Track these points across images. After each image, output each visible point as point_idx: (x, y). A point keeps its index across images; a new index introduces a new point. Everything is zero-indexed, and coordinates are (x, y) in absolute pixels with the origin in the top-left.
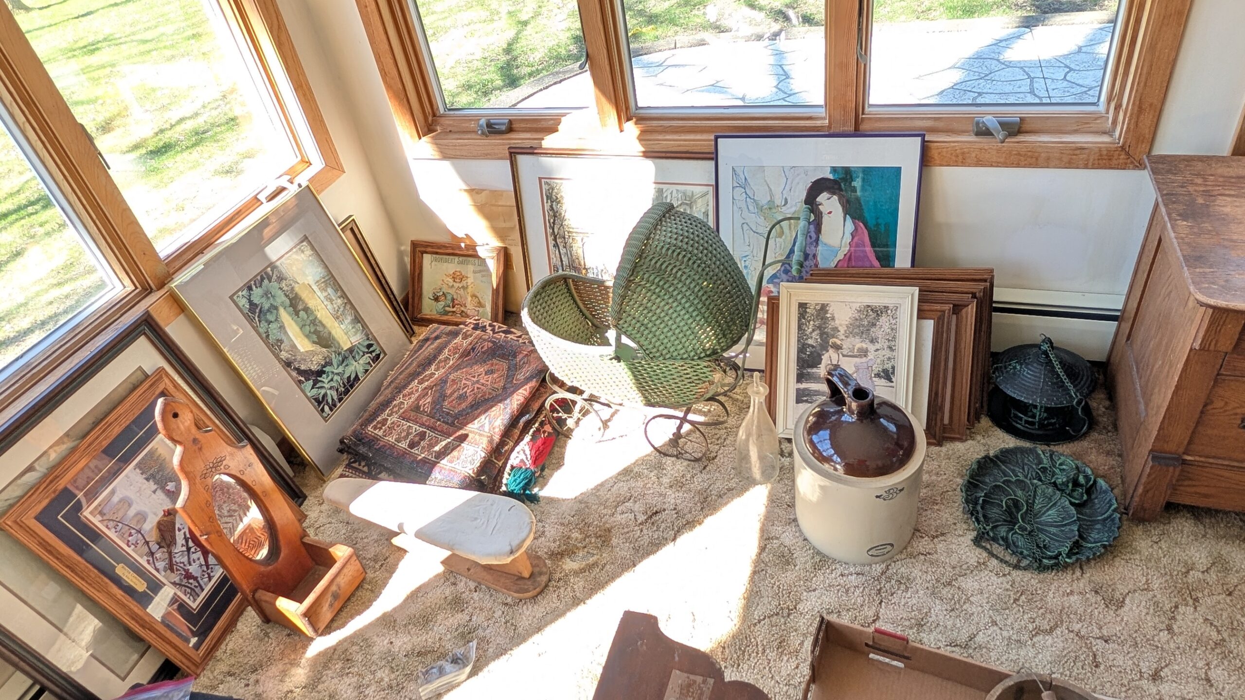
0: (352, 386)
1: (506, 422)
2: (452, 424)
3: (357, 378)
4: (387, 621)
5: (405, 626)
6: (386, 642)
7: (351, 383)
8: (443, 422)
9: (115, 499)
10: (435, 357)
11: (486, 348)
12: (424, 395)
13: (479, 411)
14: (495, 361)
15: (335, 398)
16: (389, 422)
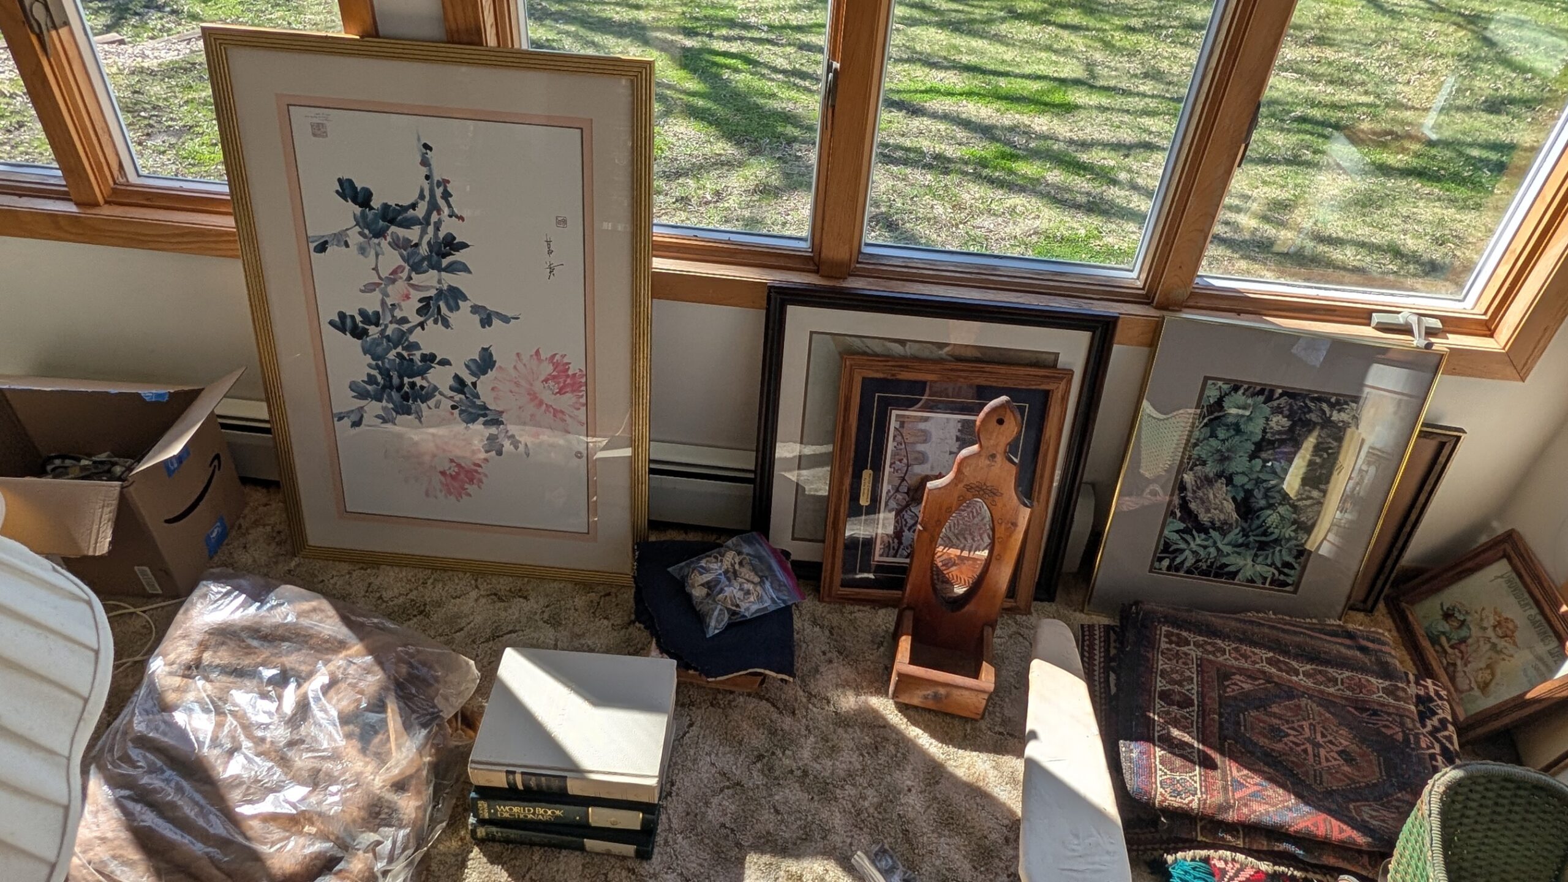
0: (1217, 575)
1: (1266, 819)
2: (1223, 738)
3: (1233, 575)
4: (935, 772)
5: (935, 798)
6: (909, 783)
7: (1220, 572)
8: (1221, 724)
9: (922, 426)
10: (1327, 663)
11: (1389, 732)
12: (1251, 676)
13: (1266, 769)
14: (1373, 757)
15: (1187, 564)
16: (1185, 649)
